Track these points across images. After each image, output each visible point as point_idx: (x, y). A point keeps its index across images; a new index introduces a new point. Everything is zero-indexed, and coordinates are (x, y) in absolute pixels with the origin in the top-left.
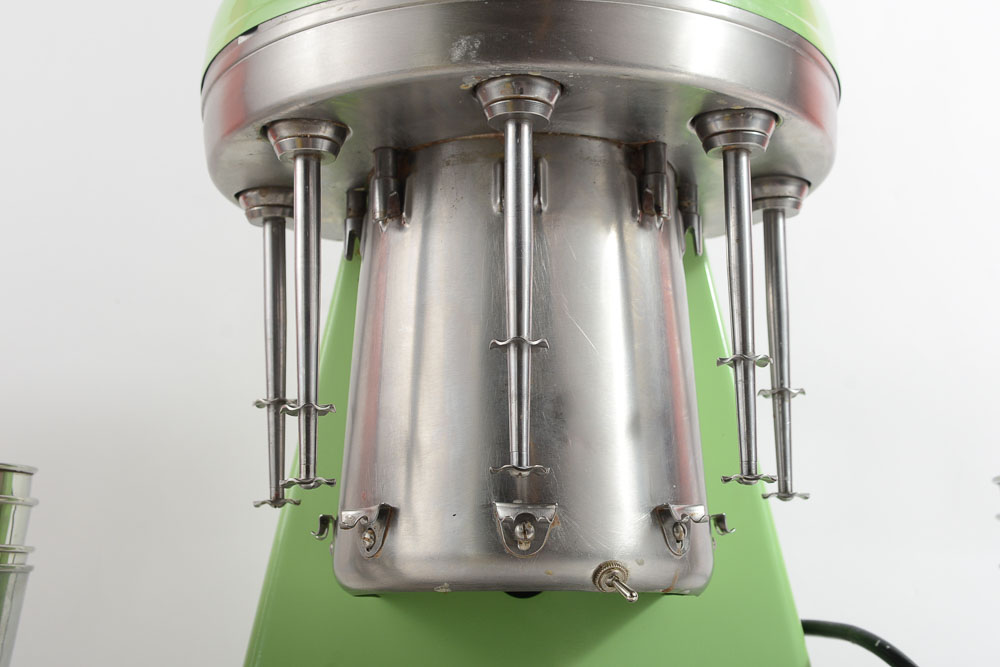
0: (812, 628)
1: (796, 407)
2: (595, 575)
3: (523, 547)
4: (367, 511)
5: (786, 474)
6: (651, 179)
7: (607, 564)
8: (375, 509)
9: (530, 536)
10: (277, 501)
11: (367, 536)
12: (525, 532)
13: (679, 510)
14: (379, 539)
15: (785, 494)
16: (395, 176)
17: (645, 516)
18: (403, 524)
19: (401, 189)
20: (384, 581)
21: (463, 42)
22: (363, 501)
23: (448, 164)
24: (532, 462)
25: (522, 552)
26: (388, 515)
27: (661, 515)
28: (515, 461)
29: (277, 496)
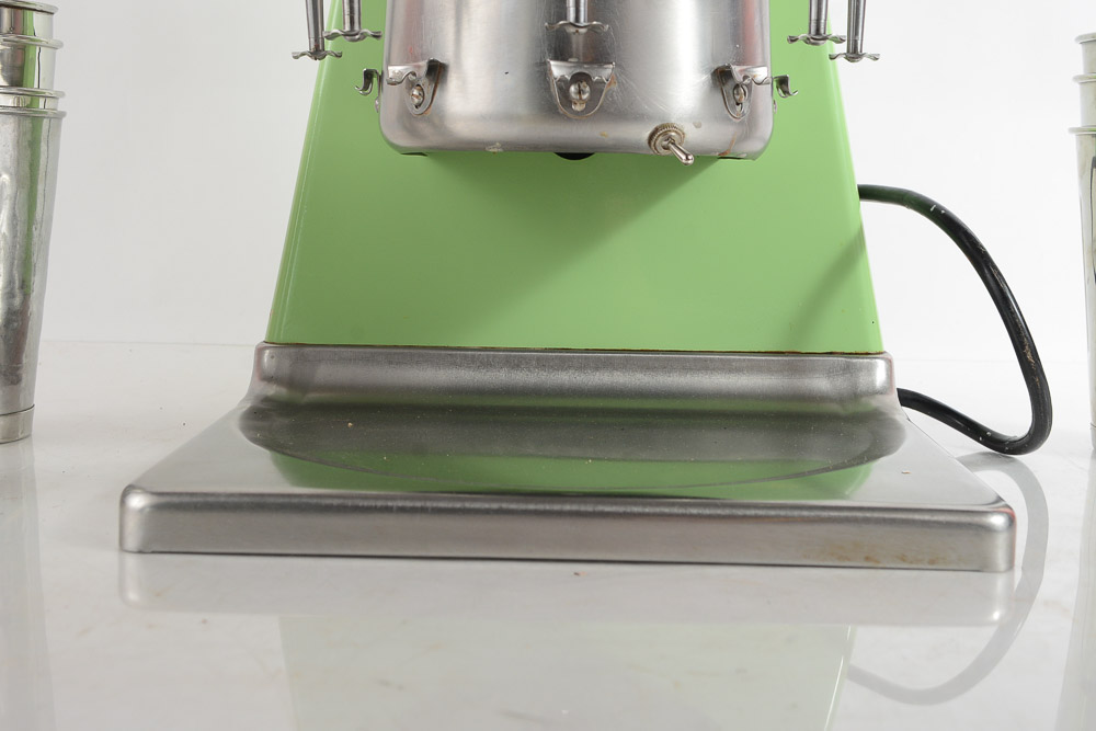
0: (867, 193)
2: (651, 138)
3: (578, 108)
4: (415, 67)
5: (856, 34)
7: (663, 127)
8: (424, 64)
9: (585, 97)
10: (318, 53)
11: (416, 92)
12: (580, 92)
13: (741, 71)
14: (428, 96)
15: (854, 54)
17: (705, 78)
18: (453, 81)
20: (432, 139)
22: (410, 56)
24: (590, 18)
25: (577, 113)
26: (437, 71)
27: (721, 76)
28: (572, 18)
29: (317, 47)
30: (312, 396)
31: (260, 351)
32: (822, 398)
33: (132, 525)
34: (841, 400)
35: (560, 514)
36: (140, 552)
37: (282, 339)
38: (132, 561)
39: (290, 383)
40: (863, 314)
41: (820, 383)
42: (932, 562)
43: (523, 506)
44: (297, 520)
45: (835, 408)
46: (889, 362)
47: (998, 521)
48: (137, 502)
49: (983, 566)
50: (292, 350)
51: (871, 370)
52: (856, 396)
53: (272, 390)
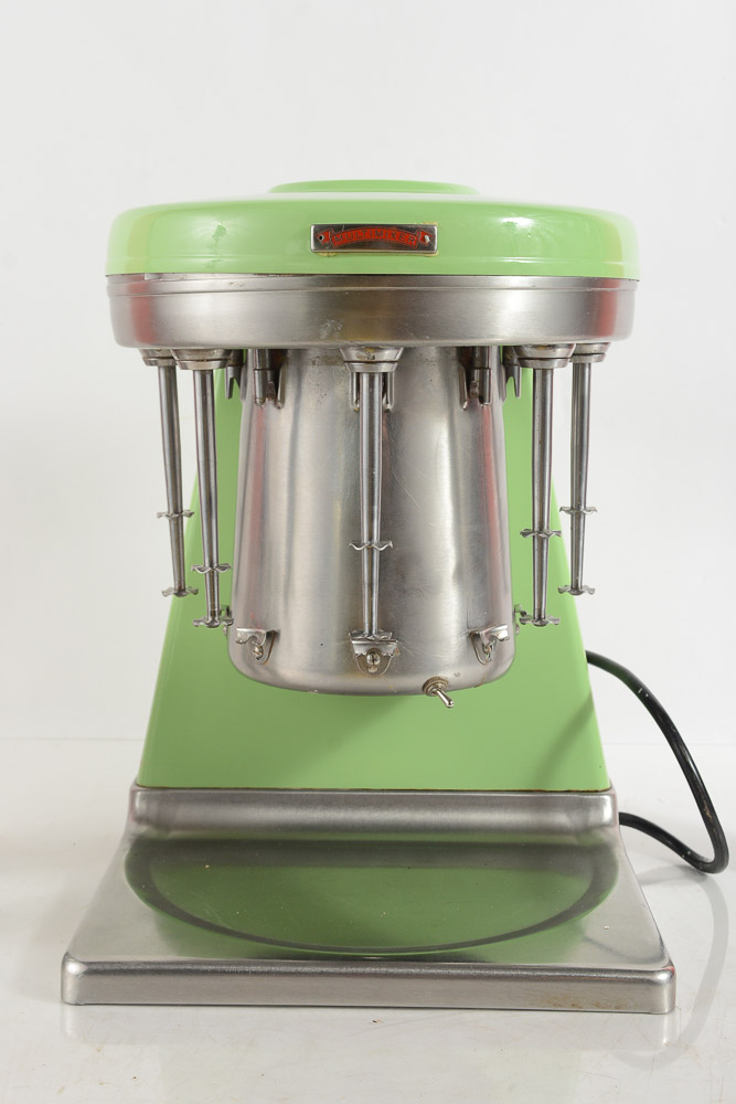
1: (590, 520)
2: (424, 687)
3: (372, 670)
4: (257, 633)
5: (578, 575)
6: (477, 373)
7: (432, 679)
8: (264, 632)
9: (377, 663)
10: (180, 591)
11: (257, 650)
12: (373, 660)
13: (486, 633)
14: (266, 653)
15: (576, 589)
16: (271, 369)
17: (464, 638)
18: (282, 645)
19: (276, 379)
21: (329, 325)
22: (253, 621)
23: (314, 364)
25: (372, 674)
26: (273, 636)
27: (473, 637)
28: (367, 631)
29: (180, 587)
30: (174, 834)
31: (133, 793)
32: (561, 831)
33: (70, 986)
34: (577, 832)
35: (363, 975)
36: (77, 1005)
37: (149, 784)
38: (70, 1011)
39: (158, 823)
40: (593, 759)
41: (561, 819)
42: (617, 1007)
43: (337, 970)
44: (183, 981)
45: (572, 840)
46: (614, 797)
47: (663, 977)
48: (74, 968)
49: (652, 1009)
50: (159, 792)
51: (598, 805)
52: (587, 830)
53: (143, 829)
